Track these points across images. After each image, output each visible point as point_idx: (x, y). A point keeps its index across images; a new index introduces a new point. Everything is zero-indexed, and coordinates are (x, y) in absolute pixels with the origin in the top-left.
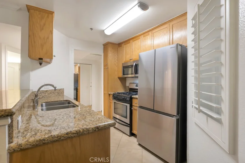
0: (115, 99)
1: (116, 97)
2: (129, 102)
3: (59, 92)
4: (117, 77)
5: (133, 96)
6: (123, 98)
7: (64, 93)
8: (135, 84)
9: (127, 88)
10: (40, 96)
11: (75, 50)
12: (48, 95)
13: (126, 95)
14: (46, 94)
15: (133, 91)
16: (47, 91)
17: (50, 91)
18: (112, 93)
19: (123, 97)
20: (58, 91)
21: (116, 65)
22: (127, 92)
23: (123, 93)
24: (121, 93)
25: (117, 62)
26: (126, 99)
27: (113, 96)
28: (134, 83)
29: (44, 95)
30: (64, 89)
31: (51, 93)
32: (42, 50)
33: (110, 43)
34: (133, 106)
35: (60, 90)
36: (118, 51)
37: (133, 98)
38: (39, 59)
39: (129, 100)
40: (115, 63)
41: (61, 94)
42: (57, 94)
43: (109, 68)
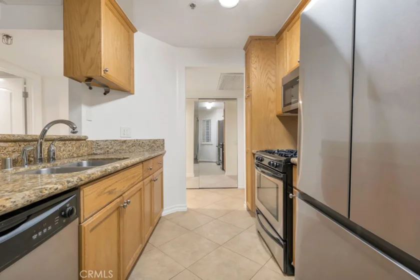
0: (258, 165)
1: (260, 159)
2: (282, 175)
3: (154, 144)
5: (294, 160)
7: (164, 146)
10: (111, 149)
11: (186, 68)
12: (127, 148)
14: (124, 147)
16: (125, 141)
17: (132, 143)
20: (150, 143)
21: (270, 87)
25: (273, 79)
26: (276, 166)
29: (118, 148)
30: (163, 140)
31: (133, 145)
32: (84, 61)
33: (256, 40)
34: (294, 189)
35: (155, 141)
36: (276, 54)
37: (294, 166)
38: (86, 81)
39: (283, 171)
40: (268, 84)
41: (156, 149)
42: (148, 148)
43: (253, 95)
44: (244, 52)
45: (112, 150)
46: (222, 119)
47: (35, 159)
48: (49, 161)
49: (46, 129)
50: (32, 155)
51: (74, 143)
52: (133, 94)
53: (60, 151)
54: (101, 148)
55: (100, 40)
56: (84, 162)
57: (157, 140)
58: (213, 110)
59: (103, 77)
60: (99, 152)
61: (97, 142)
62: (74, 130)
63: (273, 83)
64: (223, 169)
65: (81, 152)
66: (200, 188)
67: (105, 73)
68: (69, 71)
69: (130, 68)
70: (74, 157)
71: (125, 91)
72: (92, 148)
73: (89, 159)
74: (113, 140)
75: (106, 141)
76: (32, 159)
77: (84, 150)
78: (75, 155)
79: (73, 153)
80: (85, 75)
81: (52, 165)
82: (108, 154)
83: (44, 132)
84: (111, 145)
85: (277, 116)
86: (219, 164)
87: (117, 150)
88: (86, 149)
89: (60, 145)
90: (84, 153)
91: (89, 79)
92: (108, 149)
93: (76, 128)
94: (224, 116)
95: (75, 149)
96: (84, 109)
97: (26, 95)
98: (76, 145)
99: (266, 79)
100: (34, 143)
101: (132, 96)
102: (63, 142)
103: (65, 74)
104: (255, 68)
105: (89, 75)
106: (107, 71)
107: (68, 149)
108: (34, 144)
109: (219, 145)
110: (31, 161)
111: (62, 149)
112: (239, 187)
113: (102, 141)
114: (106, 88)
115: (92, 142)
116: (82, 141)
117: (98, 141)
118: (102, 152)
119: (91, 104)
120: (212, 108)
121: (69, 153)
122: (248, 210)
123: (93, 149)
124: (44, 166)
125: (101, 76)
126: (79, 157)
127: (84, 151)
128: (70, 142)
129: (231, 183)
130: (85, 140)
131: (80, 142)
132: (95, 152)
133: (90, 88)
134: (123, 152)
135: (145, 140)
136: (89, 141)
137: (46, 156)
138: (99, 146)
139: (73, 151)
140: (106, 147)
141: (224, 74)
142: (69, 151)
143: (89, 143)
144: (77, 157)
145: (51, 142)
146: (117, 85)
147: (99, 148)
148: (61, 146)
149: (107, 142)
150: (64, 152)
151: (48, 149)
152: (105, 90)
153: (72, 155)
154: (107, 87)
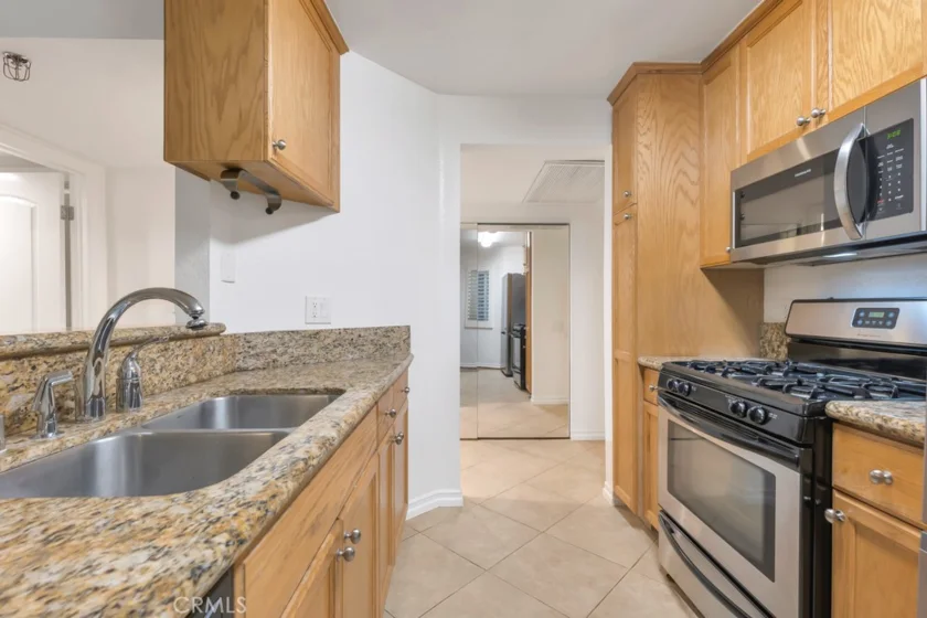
0: (672, 403)
1: (682, 388)
2: (797, 452)
3: (385, 340)
4: (693, 267)
5: (837, 407)
6: (735, 408)
7: (409, 345)
8: (852, 309)
9: (772, 336)
10: (282, 355)
11: (464, 147)
12: (322, 352)
13: (763, 384)
14: (314, 350)
15: (828, 356)
16: (318, 333)
17: (333, 337)
18: (657, 362)
19: (732, 401)
20: (376, 338)
21: (686, 194)
22: (770, 358)
23: (739, 369)
24: (720, 364)
25: (694, 174)
26: (767, 419)
27: (661, 382)
28: (831, 300)
29: (300, 351)
30: (408, 328)
31: (338, 343)
32: (220, 118)
33: (650, 72)
34: (836, 495)
35: (388, 331)
36: (701, 109)
37: (835, 425)
38: (224, 175)
39: (800, 437)
40: (681, 187)
41: (392, 352)
42: (371, 352)
43: (641, 216)
44: (609, 108)
45: (286, 358)
46: (520, 270)
47: (78, 403)
48: (120, 408)
49: (113, 316)
50: (72, 394)
51: (188, 347)
52: (338, 211)
53: (151, 370)
54: (257, 355)
55: (265, 61)
56: (217, 399)
57: (392, 330)
58: (496, 250)
59: (272, 166)
60: (251, 363)
61: (247, 338)
62: (195, 318)
63: (692, 183)
64: (524, 386)
65: (209, 367)
66: (479, 439)
67: (275, 151)
68: (178, 149)
69: (333, 145)
70: (190, 384)
71: (319, 204)
72: (234, 355)
73: (232, 393)
74: (288, 332)
75: (270, 334)
76: (71, 404)
77: (216, 361)
78: (193, 379)
79: (188, 372)
80: (221, 158)
81: (129, 423)
82: (274, 368)
83: (107, 325)
84: (283, 344)
85: (702, 269)
86: (510, 375)
87: (298, 358)
88: (220, 358)
89: (151, 356)
90: (215, 368)
91: (232, 170)
92: (275, 356)
93: (202, 312)
94: (529, 262)
95: (191, 360)
96: (216, 251)
97: (68, 214)
98: (196, 349)
99: (676, 173)
100: (79, 355)
101: (332, 217)
102: (161, 346)
103: (168, 157)
104: (646, 146)
105: (233, 157)
106: (282, 148)
107: (173, 364)
108: (79, 360)
109: (510, 329)
110: (68, 411)
111: (158, 367)
112: (574, 437)
113: (260, 334)
114: (272, 196)
115: (235, 337)
116: (212, 339)
117: (251, 334)
118: (260, 363)
119: (235, 237)
120: (494, 243)
121: (175, 375)
122: (620, 506)
123: (238, 357)
124: (105, 428)
125: (266, 161)
126: (203, 381)
127: (214, 363)
128: (179, 343)
129: (550, 425)
130: (217, 334)
131: (205, 340)
132: (243, 365)
133: (235, 195)
134: (312, 361)
135: (366, 329)
136: (226, 336)
137: (114, 390)
138: (253, 348)
139: (186, 368)
140: (269, 349)
141: (553, 162)
142: (177, 369)
143: (228, 342)
144: (197, 382)
145: (128, 349)
146: (301, 188)
147: (252, 352)
148: (154, 356)
149: (272, 339)
150: (165, 374)
151: (120, 372)
152: (268, 200)
153: (185, 380)
154: (274, 192)
